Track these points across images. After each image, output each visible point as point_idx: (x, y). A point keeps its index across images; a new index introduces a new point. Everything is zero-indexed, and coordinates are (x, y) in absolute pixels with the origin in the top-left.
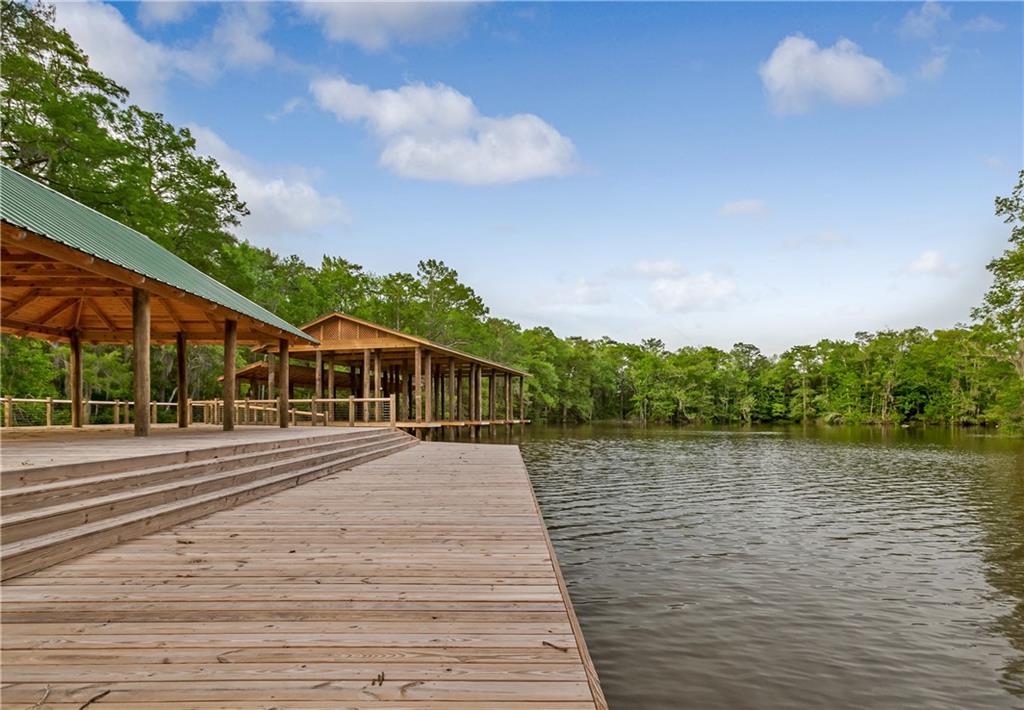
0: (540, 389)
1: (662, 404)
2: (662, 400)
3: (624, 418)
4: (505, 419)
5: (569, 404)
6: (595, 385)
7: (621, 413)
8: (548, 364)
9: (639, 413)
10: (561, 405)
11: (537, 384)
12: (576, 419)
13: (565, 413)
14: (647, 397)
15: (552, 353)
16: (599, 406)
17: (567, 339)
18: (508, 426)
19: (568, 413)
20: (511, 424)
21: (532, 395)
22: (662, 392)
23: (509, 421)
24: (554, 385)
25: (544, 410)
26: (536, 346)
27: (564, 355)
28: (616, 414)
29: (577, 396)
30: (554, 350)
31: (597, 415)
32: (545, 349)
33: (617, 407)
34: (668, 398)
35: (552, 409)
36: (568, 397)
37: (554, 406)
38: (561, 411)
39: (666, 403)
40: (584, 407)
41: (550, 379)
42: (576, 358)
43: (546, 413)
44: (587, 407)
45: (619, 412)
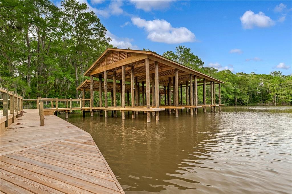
0: (226, 92)
1: (285, 97)
2: (285, 95)
3: (264, 103)
4: (212, 104)
5: (238, 98)
6: (250, 90)
7: (262, 101)
8: (229, 83)
9: (272, 100)
10: (235, 98)
11: (224, 90)
12: (241, 103)
13: (236, 101)
14: (276, 94)
15: (231, 79)
16: (251, 99)
17: (237, 73)
18: (213, 108)
19: (237, 101)
20: (215, 107)
21: (223, 94)
22: (285, 92)
23: (213, 105)
24: (232, 91)
25: (227, 100)
26: (224, 77)
27: (236, 79)
28: (259, 101)
29: (242, 95)
30: (231, 77)
31: (250, 102)
32: (228, 77)
33: (260, 99)
34: (288, 94)
35: (231, 100)
36: (238, 95)
37: (232, 99)
38: (235, 100)
39: (288, 96)
40: (245, 99)
41: (230, 88)
42: (241, 80)
43: (228, 101)
44: (246, 99)
45: (261, 100)
